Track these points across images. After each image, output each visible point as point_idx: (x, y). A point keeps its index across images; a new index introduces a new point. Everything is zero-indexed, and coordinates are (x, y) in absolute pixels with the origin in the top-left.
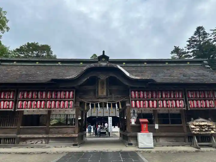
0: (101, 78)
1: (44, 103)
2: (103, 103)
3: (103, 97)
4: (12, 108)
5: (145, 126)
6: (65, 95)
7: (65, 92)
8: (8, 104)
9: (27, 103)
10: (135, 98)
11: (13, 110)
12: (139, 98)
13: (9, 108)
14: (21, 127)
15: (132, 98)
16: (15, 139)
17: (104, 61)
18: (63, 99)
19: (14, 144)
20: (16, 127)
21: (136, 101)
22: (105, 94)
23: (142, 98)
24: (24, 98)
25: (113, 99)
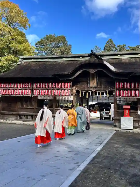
0: (90, 72)
1: (50, 91)
2: (94, 92)
3: (94, 87)
4: (30, 95)
5: (127, 112)
6: (65, 85)
7: (65, 83)
8: (28, 92)
9: (39, 91)
10: (120, 88)
11: (31, 96)
12: (123, 88)
13: (28, 95)
14: (36, 108)
15: (116, 88)
16: (33, 116)
17: (93, 58)
18: (63, 88)
19: (32, 119)
20: (33, 108)
21: (120, 91)
22: (95, 84)
23: (126, 88)
24: (38, 88)
25: (102, 89)
